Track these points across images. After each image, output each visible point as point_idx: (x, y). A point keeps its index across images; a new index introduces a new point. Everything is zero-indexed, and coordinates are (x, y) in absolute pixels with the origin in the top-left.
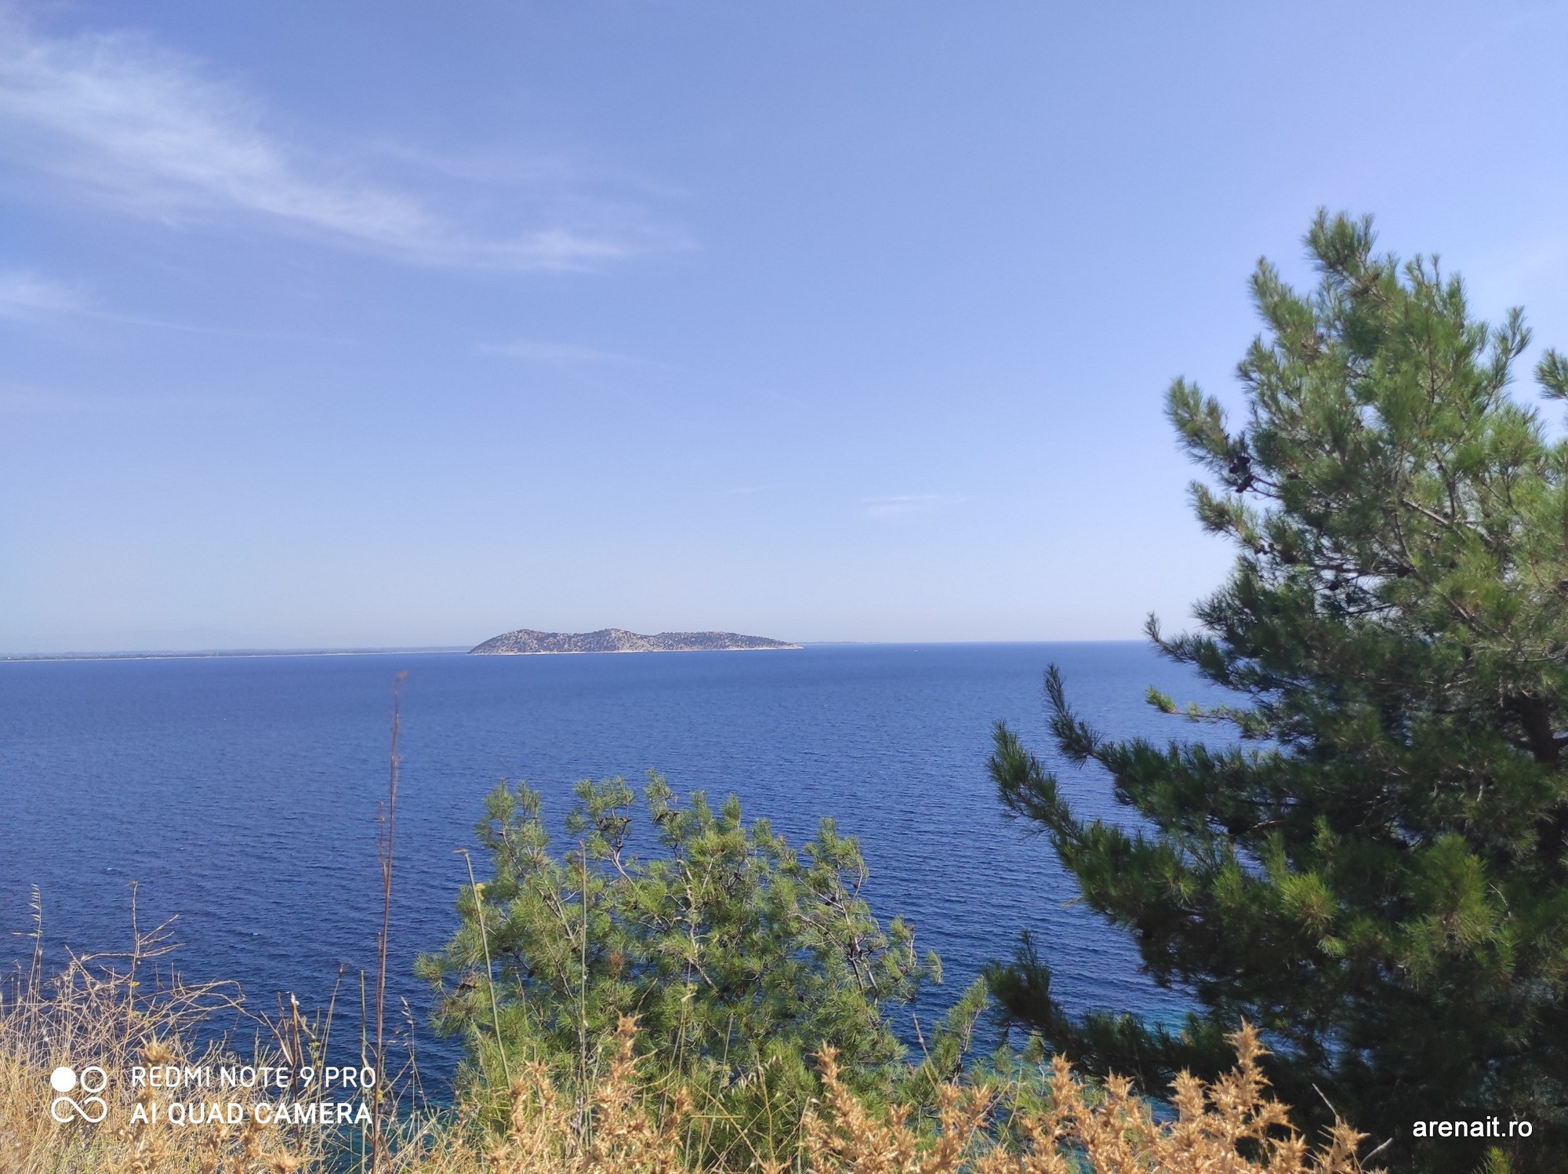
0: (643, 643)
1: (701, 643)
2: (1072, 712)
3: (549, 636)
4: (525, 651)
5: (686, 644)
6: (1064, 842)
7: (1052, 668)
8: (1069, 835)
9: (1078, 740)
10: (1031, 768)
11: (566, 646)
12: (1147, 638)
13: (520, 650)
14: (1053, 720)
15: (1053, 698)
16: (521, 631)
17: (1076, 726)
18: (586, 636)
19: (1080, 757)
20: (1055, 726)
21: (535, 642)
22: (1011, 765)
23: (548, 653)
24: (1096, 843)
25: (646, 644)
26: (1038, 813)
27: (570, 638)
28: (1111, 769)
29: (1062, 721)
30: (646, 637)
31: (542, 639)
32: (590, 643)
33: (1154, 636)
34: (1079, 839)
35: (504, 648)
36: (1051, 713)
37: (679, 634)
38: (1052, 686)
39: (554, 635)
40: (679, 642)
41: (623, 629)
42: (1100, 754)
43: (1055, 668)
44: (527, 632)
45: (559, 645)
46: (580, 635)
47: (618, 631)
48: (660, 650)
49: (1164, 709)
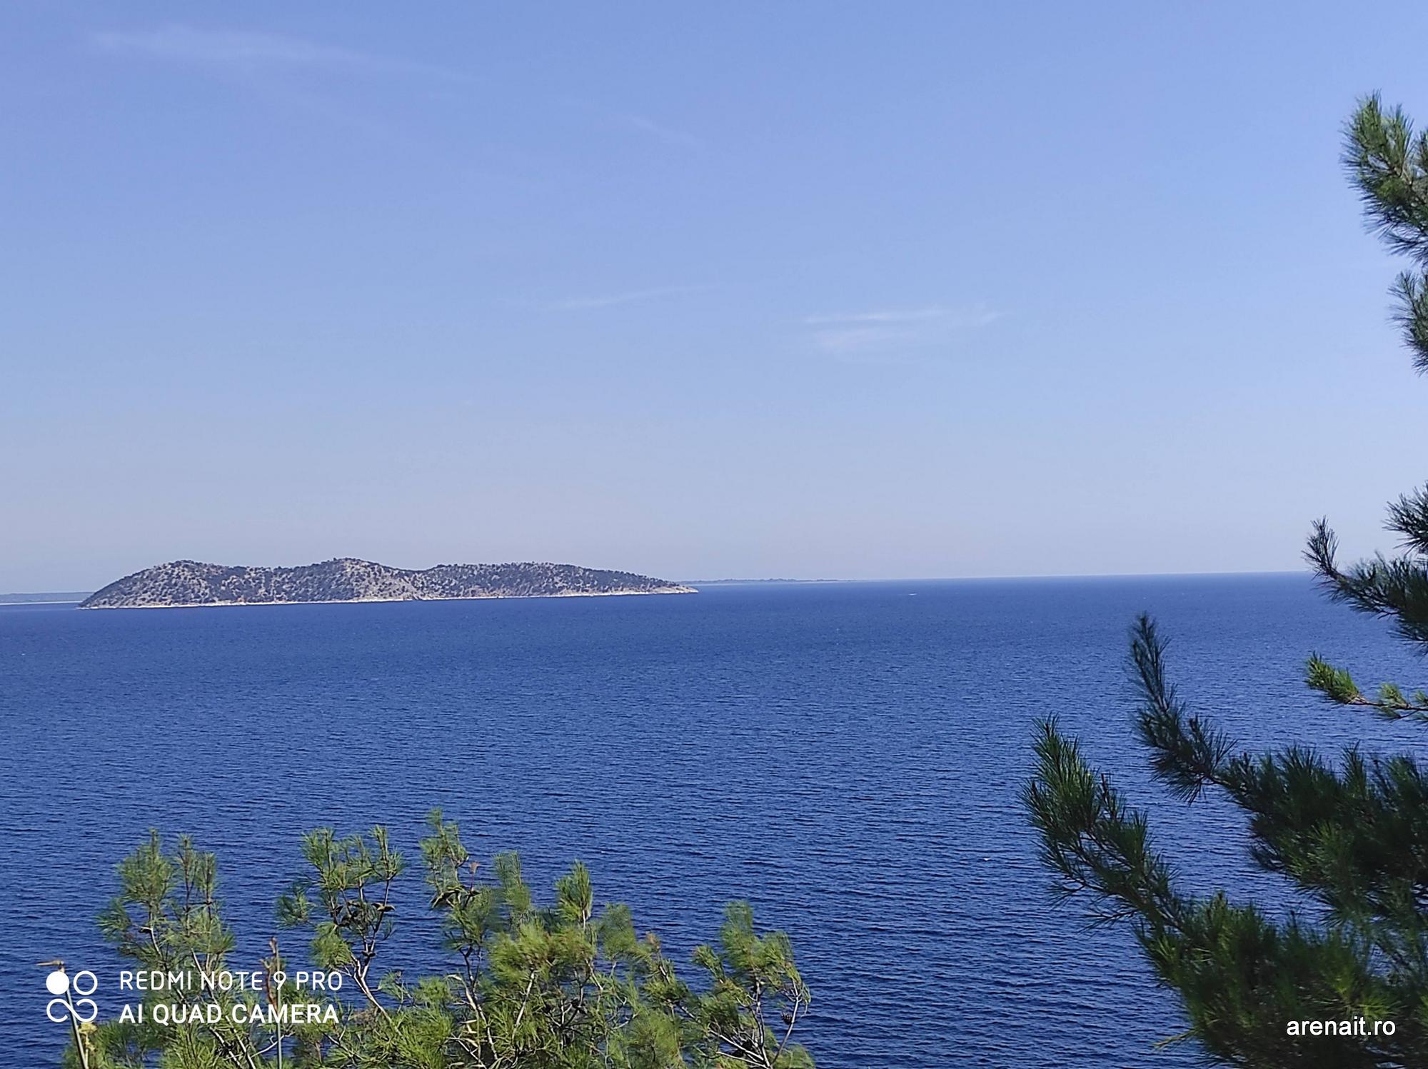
0: (403, 584)
1: (509, 584)
2: (1177, 703)
3: (229, 572)
4: (185, 601)
5: (483, 586)
6: (1159, 932)
7: (1144, 621)
8: (1168, 922)
9: (1187, 752)
10: (1101, 802)
11: (262, 590)
12: (1309, 568)
13: (175, 599)
14: (1144, 715)
15: (1144, 676)
16: (178, 564)
17: (1185, 727)
18: (299, 571)
19: (1192, 783)
20: (1145, 727)
21: (204, 584)
22: (1066, 798)
23: (228, 603)
24: (1214, 935)
25: (409, 586)
26: (1114, 884)
27: (268, 575)
28: (1244, 804)
29: (1159, 718)
30: (408, 573)
31: (218, 577)
32: (306, 585)
33: (1323, 565)
34: (1186, 928)
35: (146, 596)
36: (1138, 704)
37: (471, 567)
38: (1143, 654)
39: (240, 571)
40: (469, 582)
41: (367, 559)
42: (1224, 776)
43: (1150, 622)
44: (187, 565)
45: (247, 590)
46: (288, 571)
47: (358, 562)
48: (436, 596)
49: (1337, 694)
